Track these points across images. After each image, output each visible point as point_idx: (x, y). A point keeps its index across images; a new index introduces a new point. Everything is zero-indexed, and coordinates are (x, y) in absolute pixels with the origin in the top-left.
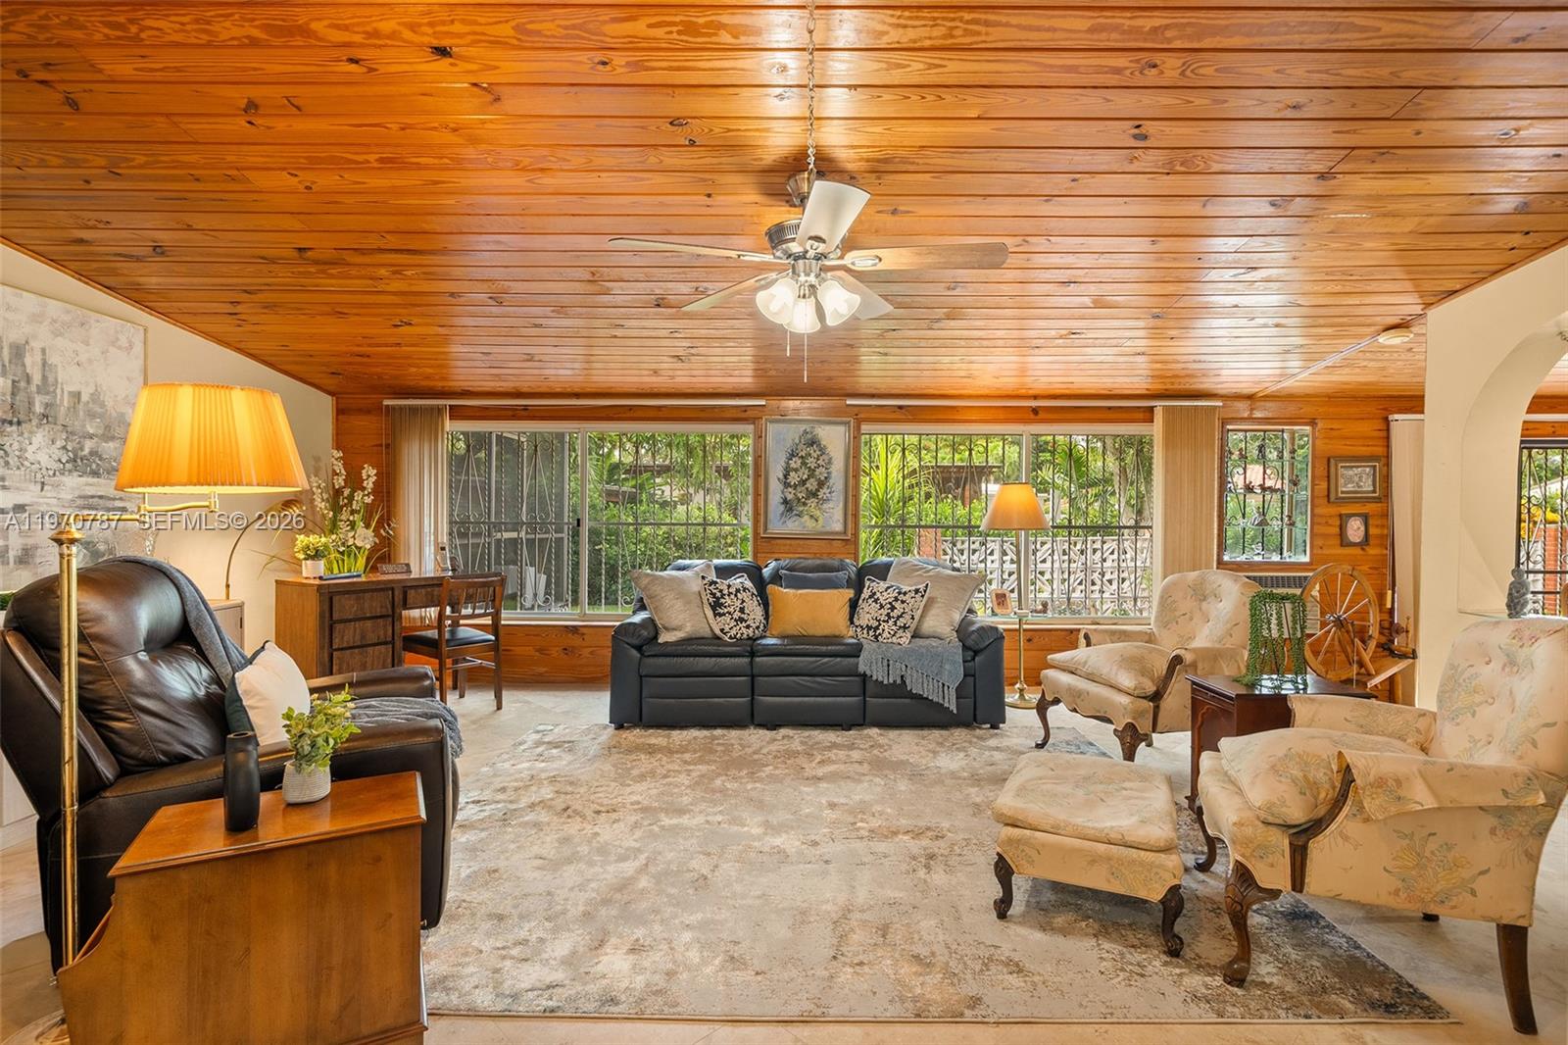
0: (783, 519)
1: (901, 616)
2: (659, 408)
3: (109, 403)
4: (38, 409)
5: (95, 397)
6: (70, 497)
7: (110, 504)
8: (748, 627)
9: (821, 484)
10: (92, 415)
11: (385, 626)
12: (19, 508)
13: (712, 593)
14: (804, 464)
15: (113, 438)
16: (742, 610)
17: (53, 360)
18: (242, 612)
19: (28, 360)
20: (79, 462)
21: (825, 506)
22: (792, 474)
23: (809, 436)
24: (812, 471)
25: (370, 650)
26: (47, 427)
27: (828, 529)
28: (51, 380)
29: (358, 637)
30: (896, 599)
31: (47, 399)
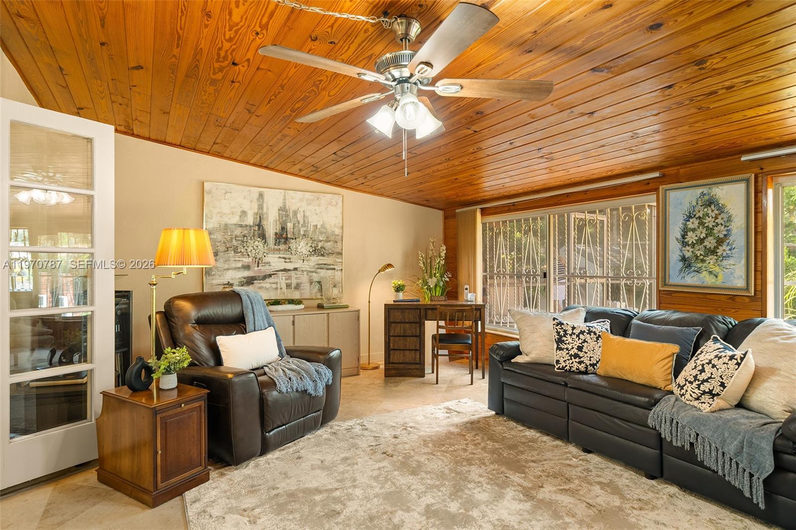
0: (682, 274)
1: (707, 381)
2: (585, 192)
3: (328, 227)
4: (302, 233)
5: (323, 226)
6: (313, 264)
7: (329, 267)
8: (580, 363)
9: (720, 242)
10: (321, 233)
11: (416, 328)
12: (296, 269)
13: (557, 332)
14: (702, 224)
15: (329, 241)
16: (580, 348)
17: (307, 214)
18: (359, 314)
19: (298, 216)
20: (317, 251)
21: (725, 263)
22: (690, 234)
23: (706, 198)
24: (710, 232)
25: (408, 338)
26: (305, 239)
27: (728, 285)
28: (306, 221)
29: (402, 331)
30: (710, 362)
31: (305, 229)
